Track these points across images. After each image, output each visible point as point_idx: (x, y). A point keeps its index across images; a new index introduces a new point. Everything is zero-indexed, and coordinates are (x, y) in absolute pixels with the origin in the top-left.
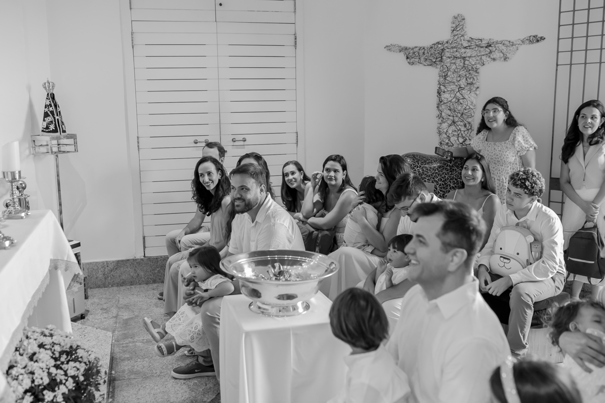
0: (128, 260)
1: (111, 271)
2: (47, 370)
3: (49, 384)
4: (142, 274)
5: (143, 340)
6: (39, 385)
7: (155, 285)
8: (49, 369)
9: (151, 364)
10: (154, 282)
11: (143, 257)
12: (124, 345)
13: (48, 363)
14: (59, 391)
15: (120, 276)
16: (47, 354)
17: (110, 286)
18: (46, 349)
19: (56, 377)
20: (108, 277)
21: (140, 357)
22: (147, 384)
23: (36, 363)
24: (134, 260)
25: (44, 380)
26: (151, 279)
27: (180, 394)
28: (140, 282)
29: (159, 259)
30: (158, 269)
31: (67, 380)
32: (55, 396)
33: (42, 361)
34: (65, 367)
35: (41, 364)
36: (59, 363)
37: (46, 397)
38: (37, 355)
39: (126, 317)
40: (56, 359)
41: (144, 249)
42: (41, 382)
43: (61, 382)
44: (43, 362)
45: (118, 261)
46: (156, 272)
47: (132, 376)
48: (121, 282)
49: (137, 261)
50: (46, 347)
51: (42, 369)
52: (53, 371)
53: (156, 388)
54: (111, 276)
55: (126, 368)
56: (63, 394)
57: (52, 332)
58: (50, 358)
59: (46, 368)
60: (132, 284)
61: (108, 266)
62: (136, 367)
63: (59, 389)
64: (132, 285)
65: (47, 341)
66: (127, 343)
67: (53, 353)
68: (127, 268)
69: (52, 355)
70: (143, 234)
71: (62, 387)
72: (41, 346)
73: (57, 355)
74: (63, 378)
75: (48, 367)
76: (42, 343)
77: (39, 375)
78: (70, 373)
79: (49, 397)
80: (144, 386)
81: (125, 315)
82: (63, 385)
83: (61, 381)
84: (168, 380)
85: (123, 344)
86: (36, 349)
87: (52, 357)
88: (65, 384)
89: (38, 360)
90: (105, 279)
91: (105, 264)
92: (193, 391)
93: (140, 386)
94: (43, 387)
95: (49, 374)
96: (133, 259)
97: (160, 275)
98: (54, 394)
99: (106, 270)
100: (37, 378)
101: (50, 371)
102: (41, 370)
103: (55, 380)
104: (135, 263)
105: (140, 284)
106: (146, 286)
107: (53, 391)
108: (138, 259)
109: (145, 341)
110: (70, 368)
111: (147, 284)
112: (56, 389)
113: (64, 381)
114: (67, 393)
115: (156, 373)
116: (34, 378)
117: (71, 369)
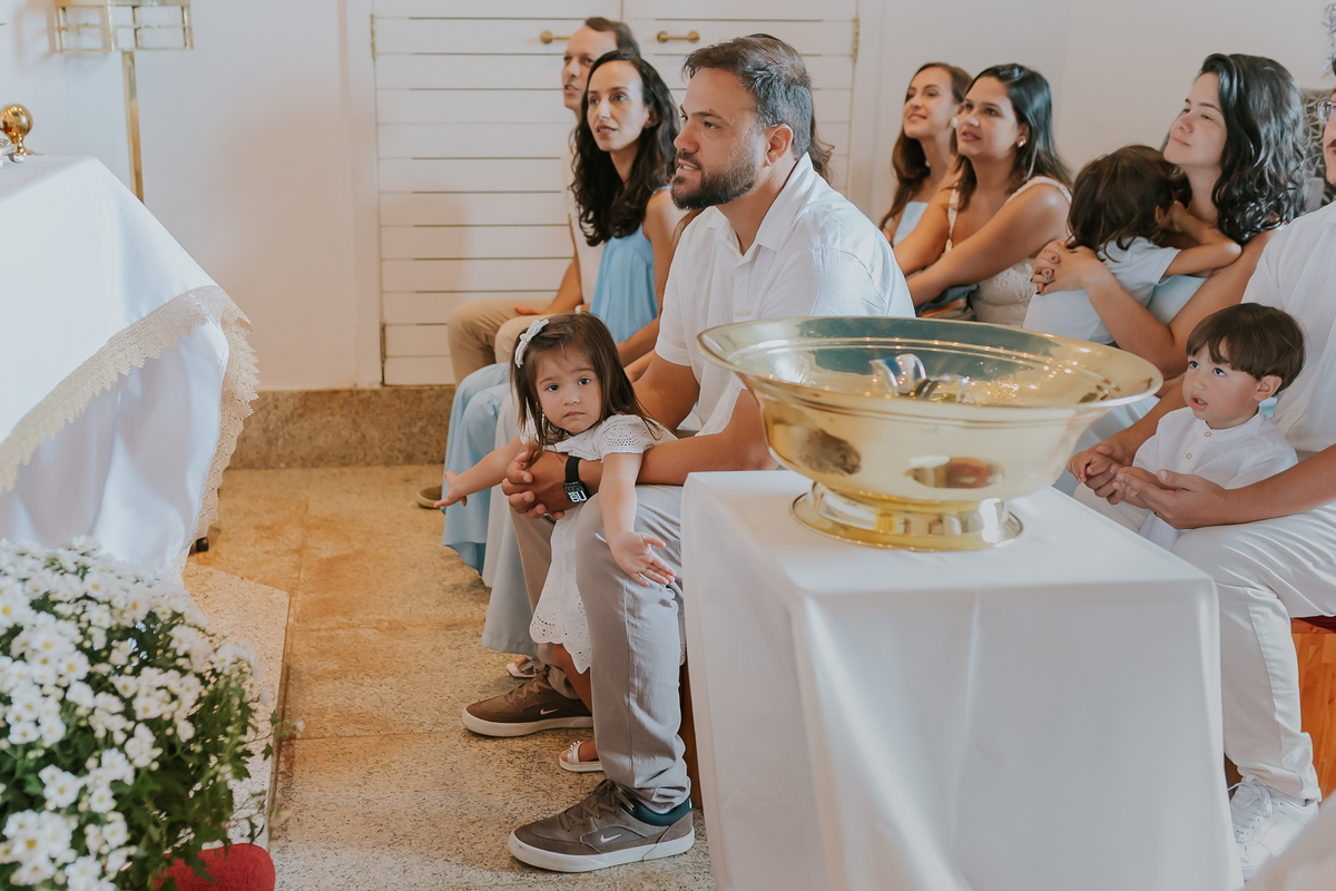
0: (336, 392)
1: (287, 421)
2: (60, 693)
3: (64, 744)
4: (374, 434)
5: (379, 621)
6: (29, 747)
7: (411, 470)
8: (66, 689)
9: (403, 696)
10: (410, 459)
11: (377, 386)
12: (323, 634)
13: (63, 668)
14: (100, 772)
15: (310, 438)
16: (60, 633)
17: (282, 465)
18: (58, 616)
19: (93, 721)
20: (277, 439)
21: (372, 673)
22: (394, 758)
23: (20, 664)
24: (354, 393)
25: (43, 728)
26: (400, 451)
27: (500, 798)
28: (368, 459)
29: (425, 395)
30: (420, 424)
31: (130, 735)
32: (84, 789)
33: (41, 656)
34: (125, 687)
35: (35, 669)
36: (103, 668)
37: (49, 792)
38: (23, 636)
39: (326, 555)
40: (94, 656)
41: (383, 362)
42: (32, 736)
43: (108, 741)
44: (45, 662)
45: (307, 393)
46: (416, 430)
47: (349, 730)
48: (314, 455)
49: (363, 396)
50: (58, 608)
51: (41, 686)
52: (82, 695)
53: (421, 770)
54: (287, 436)
55: (330, 703)
56: (116, 784)
57: (87, 561)
58: (73, 648)
59: (57, 686)
60: (344, 461)
61: (276, 407)
62: (358, 701)
63: (100, 765)
64: (344, 465)
65: (64, 588)
66: (332, 629)
67: (83, 632)
68: (333, 415)
69: (79, 639)
70: (382, 314)
71: (110, 756)
72: (43, 604)
73: (99, 642)
74: (118, 723)
75: (64, 683)
76: (47, 595)
77: (29, 707)
78: (146, 710)
79: (62, 791)
80: (386, 761)
81: (327, 549)
82: (114, 751)
83: (109, 733)
84: (460, 748)
85: (319, 630)
86: (25, 615)
87: (80, 647)
88: (121, 748)
89: (27, 656)
90: (269, 443)
91: (270, 399)
92: (539, 789)
93: (371, 760)
94: (40, 753)
95: (66, 706)
96: (351, 391)
97: (426, 440)
98: (78, 782)
99: (272, 417)
100: (18, 719)
101: (70, 696)
102: (36, 689)
103: (89, 730)
104: (356, 402)
105: (368, 464)
106: (384, 472)
107: (77, 768)
108: (363, 391)
109: (386, 624)
110: (143, 691)
111: (387, 464)
112: (91, 763)
113: (119, 738)
114: (129, 780)
115: (421, 725)
116: (10, 719)
117: (148, 695)
